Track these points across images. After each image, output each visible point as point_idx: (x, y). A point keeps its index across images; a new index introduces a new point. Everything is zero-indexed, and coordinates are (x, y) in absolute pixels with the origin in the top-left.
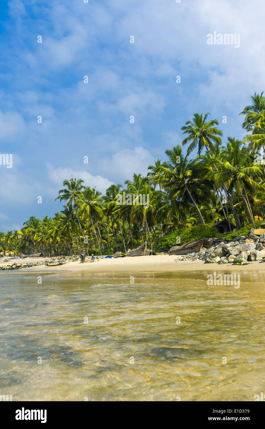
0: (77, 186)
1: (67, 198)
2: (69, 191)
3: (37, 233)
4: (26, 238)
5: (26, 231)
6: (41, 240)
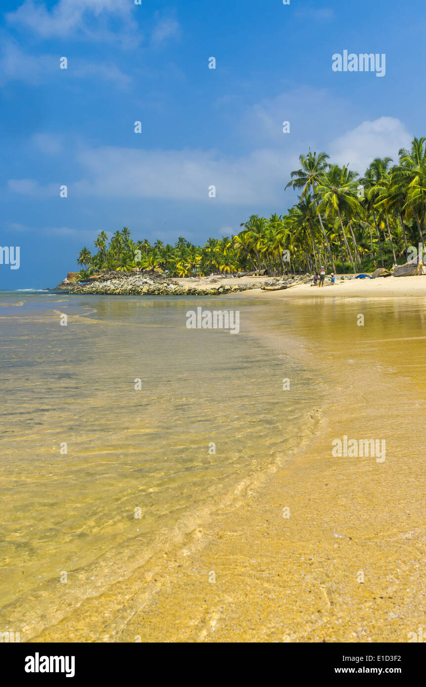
0: (318, 164)
1: (303, 184)
2: (306, 172)
3: (261, 240)
4: (246, 248)
5: (245, 237)
6: (267, 250)
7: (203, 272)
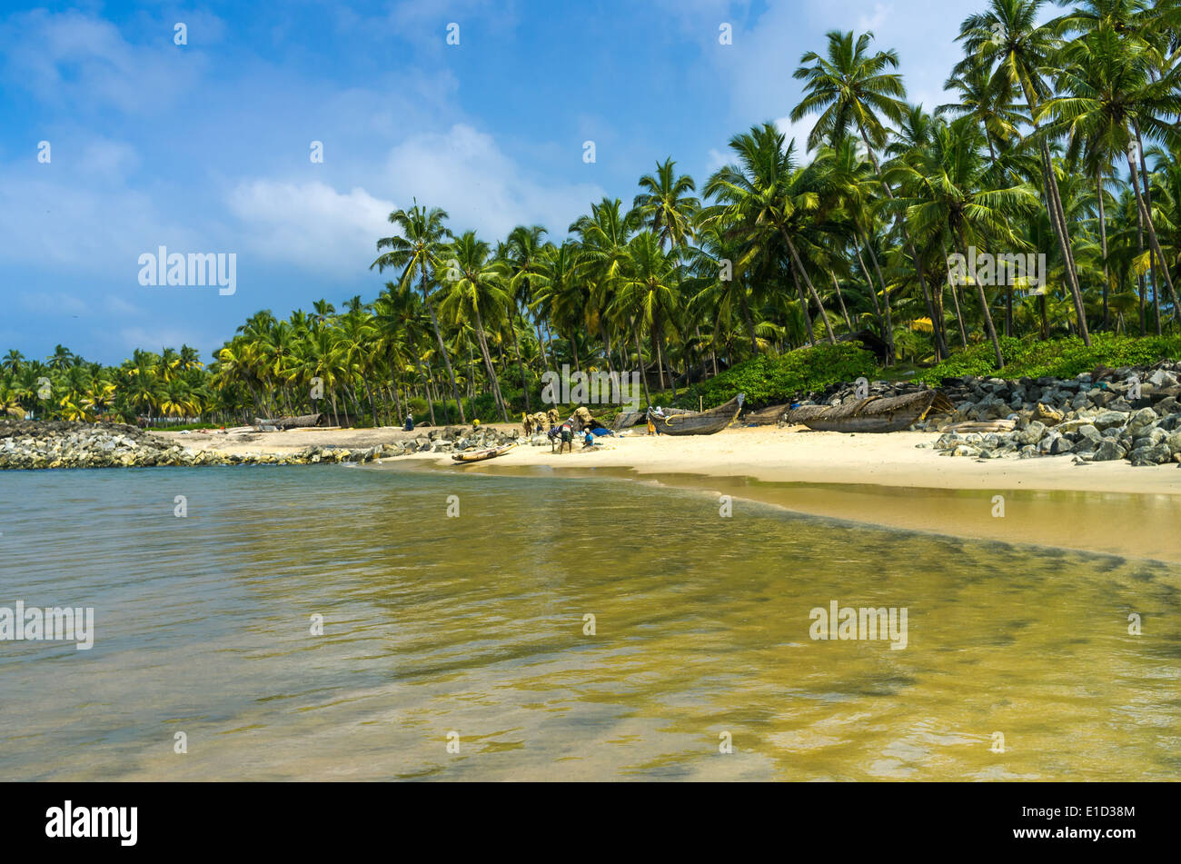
0: (431, 227)
1: (402, 262)
2: (408, 240)
7: (122, 414)
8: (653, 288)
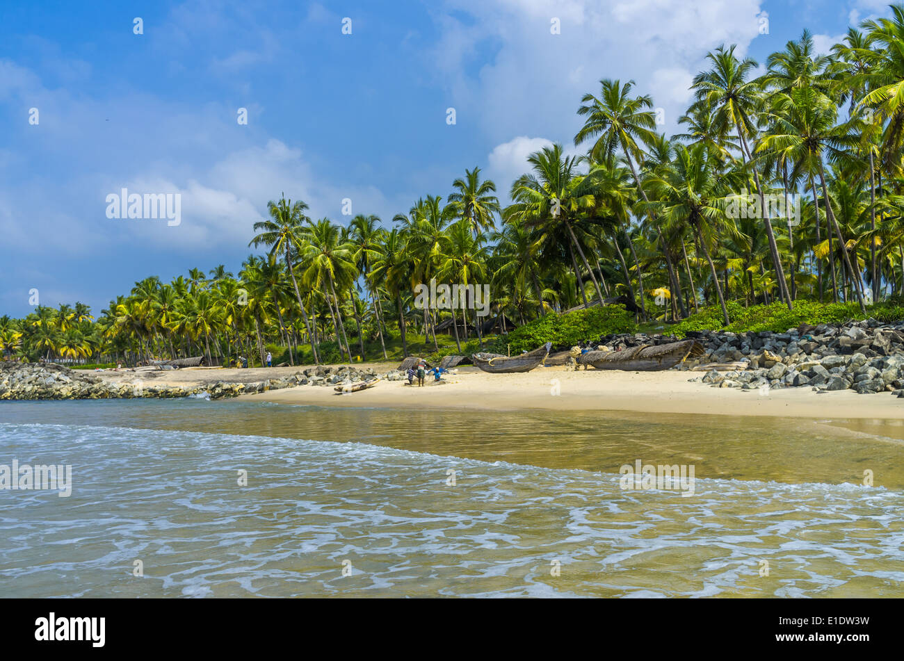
0: (294, 215)
1: (272, 241)
2: (277, 224)
8: (466, 263)
